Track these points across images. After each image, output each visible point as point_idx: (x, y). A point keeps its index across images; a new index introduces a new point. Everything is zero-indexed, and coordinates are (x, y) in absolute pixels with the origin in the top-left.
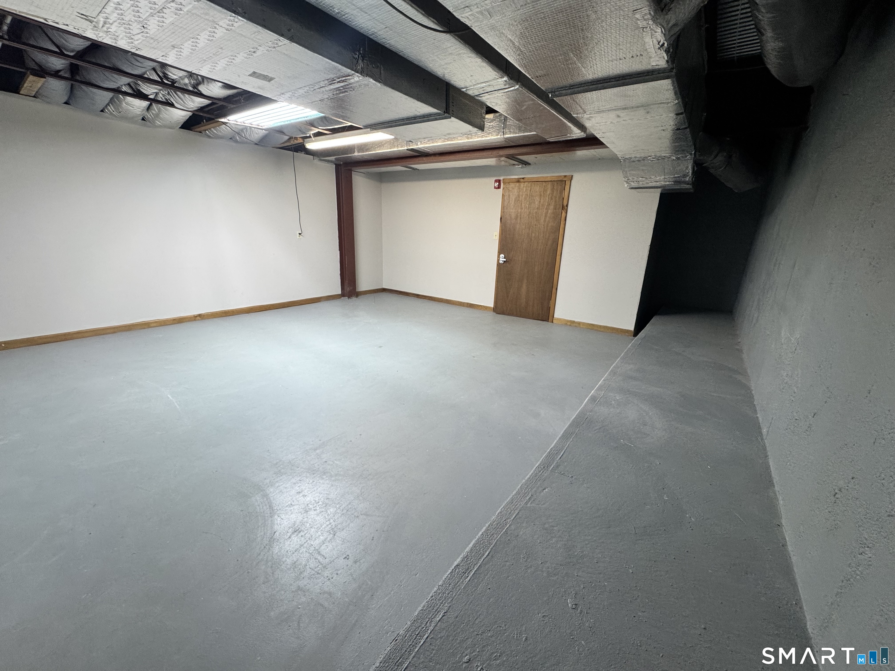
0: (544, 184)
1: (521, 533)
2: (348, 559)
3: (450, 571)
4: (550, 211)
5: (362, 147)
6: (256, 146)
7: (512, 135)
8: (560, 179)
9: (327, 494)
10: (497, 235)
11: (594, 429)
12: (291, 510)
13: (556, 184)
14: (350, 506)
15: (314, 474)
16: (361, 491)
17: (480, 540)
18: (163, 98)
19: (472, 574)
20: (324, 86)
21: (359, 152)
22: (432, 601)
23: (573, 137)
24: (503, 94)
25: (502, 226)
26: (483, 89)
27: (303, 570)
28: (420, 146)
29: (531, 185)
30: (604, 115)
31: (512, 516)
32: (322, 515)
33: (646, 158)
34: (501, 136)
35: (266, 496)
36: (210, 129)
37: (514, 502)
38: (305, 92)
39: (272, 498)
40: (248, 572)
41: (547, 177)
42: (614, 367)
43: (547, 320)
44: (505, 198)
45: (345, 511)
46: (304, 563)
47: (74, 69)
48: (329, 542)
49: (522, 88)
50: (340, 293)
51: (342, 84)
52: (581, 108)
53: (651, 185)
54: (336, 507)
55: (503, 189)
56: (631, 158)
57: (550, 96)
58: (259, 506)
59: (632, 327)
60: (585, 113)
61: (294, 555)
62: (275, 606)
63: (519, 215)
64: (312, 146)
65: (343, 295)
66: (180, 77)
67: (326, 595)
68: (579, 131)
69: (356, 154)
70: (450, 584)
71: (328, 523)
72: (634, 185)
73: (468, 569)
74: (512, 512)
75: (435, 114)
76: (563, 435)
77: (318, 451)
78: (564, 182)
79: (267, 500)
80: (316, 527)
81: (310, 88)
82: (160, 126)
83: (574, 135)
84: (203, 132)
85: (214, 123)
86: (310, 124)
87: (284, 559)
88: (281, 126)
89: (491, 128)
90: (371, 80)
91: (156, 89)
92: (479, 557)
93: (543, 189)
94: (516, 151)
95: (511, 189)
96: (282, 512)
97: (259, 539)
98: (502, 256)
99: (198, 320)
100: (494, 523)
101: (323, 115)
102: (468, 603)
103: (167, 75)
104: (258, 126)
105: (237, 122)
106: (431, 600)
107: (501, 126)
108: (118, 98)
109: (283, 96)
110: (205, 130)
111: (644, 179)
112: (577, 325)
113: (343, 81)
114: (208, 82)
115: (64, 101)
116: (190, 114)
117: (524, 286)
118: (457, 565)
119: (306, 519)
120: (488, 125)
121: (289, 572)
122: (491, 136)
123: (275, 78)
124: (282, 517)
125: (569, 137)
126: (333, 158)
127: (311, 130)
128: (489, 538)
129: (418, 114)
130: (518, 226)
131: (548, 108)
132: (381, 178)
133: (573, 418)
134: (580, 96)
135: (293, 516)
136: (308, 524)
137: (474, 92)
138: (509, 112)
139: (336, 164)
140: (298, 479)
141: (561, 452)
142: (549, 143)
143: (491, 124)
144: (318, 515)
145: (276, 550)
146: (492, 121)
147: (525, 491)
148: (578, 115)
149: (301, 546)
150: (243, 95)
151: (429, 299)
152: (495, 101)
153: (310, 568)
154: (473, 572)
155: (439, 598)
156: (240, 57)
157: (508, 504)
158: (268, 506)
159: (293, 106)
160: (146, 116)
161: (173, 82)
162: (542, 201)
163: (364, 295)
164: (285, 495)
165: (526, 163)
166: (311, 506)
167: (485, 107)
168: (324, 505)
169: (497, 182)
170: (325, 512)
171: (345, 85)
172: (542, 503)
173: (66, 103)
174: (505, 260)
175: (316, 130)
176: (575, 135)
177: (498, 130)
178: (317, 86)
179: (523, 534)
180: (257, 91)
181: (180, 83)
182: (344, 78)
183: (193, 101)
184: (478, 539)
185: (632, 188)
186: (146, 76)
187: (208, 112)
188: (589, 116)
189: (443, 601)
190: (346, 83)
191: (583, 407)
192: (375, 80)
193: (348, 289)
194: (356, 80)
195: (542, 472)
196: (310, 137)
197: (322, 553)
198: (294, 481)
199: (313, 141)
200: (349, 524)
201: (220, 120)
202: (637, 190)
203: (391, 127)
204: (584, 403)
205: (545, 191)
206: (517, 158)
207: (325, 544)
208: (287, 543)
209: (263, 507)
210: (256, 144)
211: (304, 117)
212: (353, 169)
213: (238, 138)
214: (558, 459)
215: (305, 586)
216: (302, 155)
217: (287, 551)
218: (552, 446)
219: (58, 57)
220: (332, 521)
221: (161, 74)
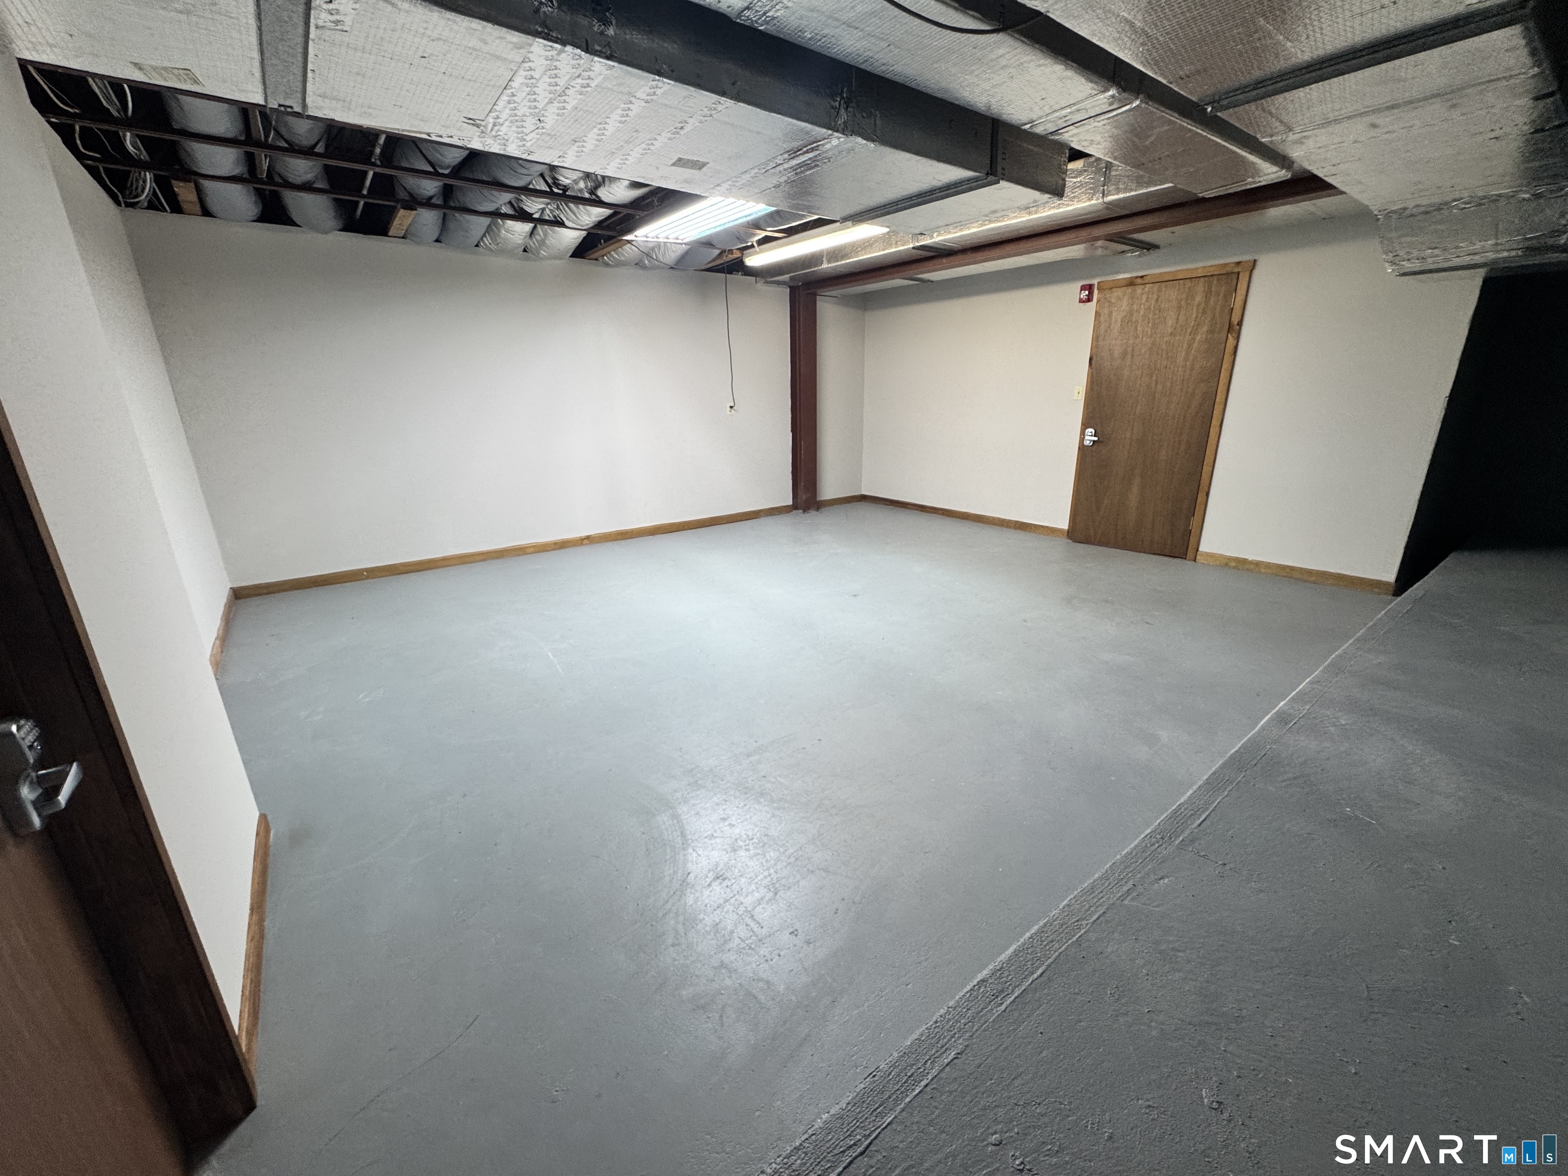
0: (1188, 284)
1: (1109, 950)
2: (796, 935)
3: (968, 988)
4: (1198, 338)
5: (835, 254)
6: (671, 270)
7: (1121, 196)
8: (1228, 269)
9: (765, 827)
10: (1081, 391)
11: (1280, 779)
12: (712, 844)
13: (1215, 282)
14: (800, 853)
15: (746, 793)
16: (819, 831)
17: (1026, 946)
18: (551, 215)
19: (1008, 1002)
20: (782, 162)
21: (829, 262)
22: (937, 1030)
23: (1259, 182)
24: (1106, 121)
25: (1092, 374)
26: (1066, 118)
27: (728, 938)
28: (937, 239)
29: (1159, 290)
30: (1337, 128)
31: (1091, 915)
32: (758, 860)
33: (1446, 203)
34: (1098, 199)
35: (676, 817)
36: (609, 253)
37: (1096, 892)
38: (752, 177)
39: (685, 822)
40: (652, 925)
41: (1197, 269)
42: (1340, 656)
43: (1183, 556)
44: (1102, 319)
45: (792, 860)
46: (729, 927)
47: (447, 192)
48: (767, 903)
49: (1147, 103)
50: (790, 502)
51: (811, 155)
52: (1281, 122)
53: (1457, 262)
54: (778, 850)
55: (1098, 301)
56: (1405, 209)
57: (1209, 109)
58: (667, 830)
59: (1390, 576)
60: (1290, 130)
61: (715, 912)
62: (689, 983)
63: (1130, 349)
64: (754, 261)
65: (795, 507)
66: (574, 180)
67: (761, 984)
68: (1275, 169)
69: (825, 266)
70: (968, 1009)
71: (766, 873)
72: (1408, 266)
73: (1002, 991)
74: (1092, 909)
75: (968, 180)
76: (1208, 782)
77: (752, 758)
78: (1235, 276)
79: (678, 822)
80: (748, 876)
81: (759, 169)
82: (546, 258)
83: (1261, 179)
84: (600, 259)
85: (616, 242)
86: (753, 225)
87: (702, 916)
88: (710, 235)
89: (1078, 187)
90: (859, 140)
91: (543, 203)
92: (1023, 976)
93: (1184, 296)
94: (1129, 225)
95: (1113, 300)
96: (700, 845)
97: (667, 879)
98: (1091, 431)
99: (587, 544)
100: (1056, 923)
101: (773, 209)
102: (1001, 1048)
103: (558, 180)
104: (677, 239)
105: (647, 237)
106: (935, 1028)
107: (1099, 180)
108: (496, 224)
109: (719, 188)
110: (603, 256)
111: (1436, 252)
112: (1252, 567)
113: (813, 150)
114: (610, 182)
115: (435, 238)
116: (584, 233)
117: (1135, 489)
118: (983, 981)
119: (733, 862)
120: (1071, 182)
121: (709, 937)
122: (1078, 202)
123: (708, 163)
124: (699, 853)
125: (1250, 183)
126: (786, 277)
127: (754, 235)
128: (1045, 946)
129: (939, 184)
130: (1126, 372)
131: (1205, 134)
132: (866, 302)
133: (1232, 752)
134: (1279, 99)
135: (715, 854)
136: (737, 871)
137: (1045, 128)
138: (1116, 154)
139: (791, 287)
140: (723, 798)
141: (1200, 815)
142: (1204, 200)
143: (1079, 179)
144: (751, 858)
145: (690, 900)
146: (1080, 173)
147: (1119, 875)
148: (1273, 138)
149: (726, 901)
150: (657, 193)
151: (943, 514)
152: (1089, 137)
153: (740, 938)
154: (1012, 998)
155: (948, 1027)
156: (663, 139)
157: (1084, 892)
158: (679, 833)
159: (731, 200)
160: (528, 246)
161: (565, 189)
162: (1182, 318)
163: (830, 506)
164: (704, 820)
165: (1150, 247)
166: (741, 843)
167: (1067, 151)
168: (761, 845)
169: (1085, 290)
170: (762, 856)
171: (816, 156)
172: (1155, 904)
173: (437, 241)
174: (1096, 439)
175: (762, 234)
176: (1265, 178)
177: (1091, 189)
178: (772, 165)
179: (1113, 952)
180: (682, 188)
181: (573, 190)
182: (815, 145)
183: (589, 215)
184: (1024, 944)
185: (1405, 274)
186: (531, 186)
187: (608, 228)
188: (1297, 136)
189: (955, 1034)
190: (818, 152)
191: (1259, 732)
192: (865, 139)
193: (803, 497)
194: (834, 144)
195: (1157, 845)
196: (752, 246)
197: (757, 919)
198: (715, 799)
199: (756, 253)
200: (798, 882)
201: (624, 238)
202: (1417, 276)
203: (889, 213)
204: (1259, 726)
205: (1191, 296)
206: (1130, 239)
207: (761, 906)
208: (707, 893)
209: (672, 832)
210: (672, 268)
211: (746, 216)
212: (819, 292)
213: (646, 262)
214: (1194, 826)
215: (732, 962)
216: (738, 277)
217: (706, 905)
218: (1182, 800)
219: (432, 179)
220: (772, 871)
221: (550, 181)
